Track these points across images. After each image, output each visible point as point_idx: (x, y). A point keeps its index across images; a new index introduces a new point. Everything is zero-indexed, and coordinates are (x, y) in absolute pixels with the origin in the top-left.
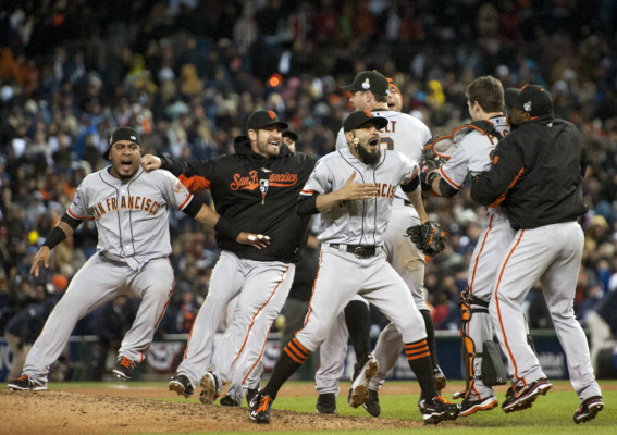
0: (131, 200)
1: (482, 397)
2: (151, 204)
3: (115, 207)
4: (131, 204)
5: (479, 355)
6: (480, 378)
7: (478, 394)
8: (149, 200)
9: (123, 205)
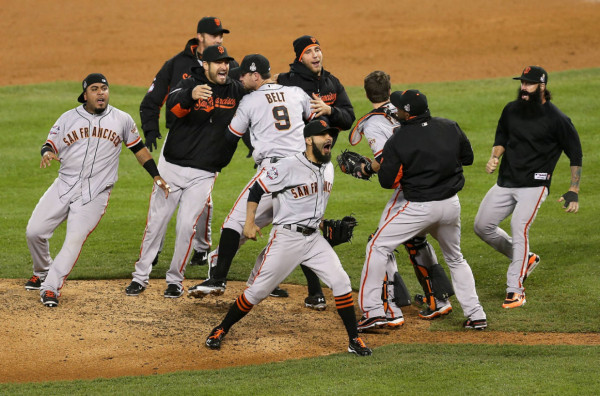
0: (100, 130)
1: (395, 316)
2: (116, 136)
3: (87, 135)
4: (99, 133)
5: (391, 283)
6: (393, 301)
7: (392, 313)
8: (114, 133)
9: (94, 134)
